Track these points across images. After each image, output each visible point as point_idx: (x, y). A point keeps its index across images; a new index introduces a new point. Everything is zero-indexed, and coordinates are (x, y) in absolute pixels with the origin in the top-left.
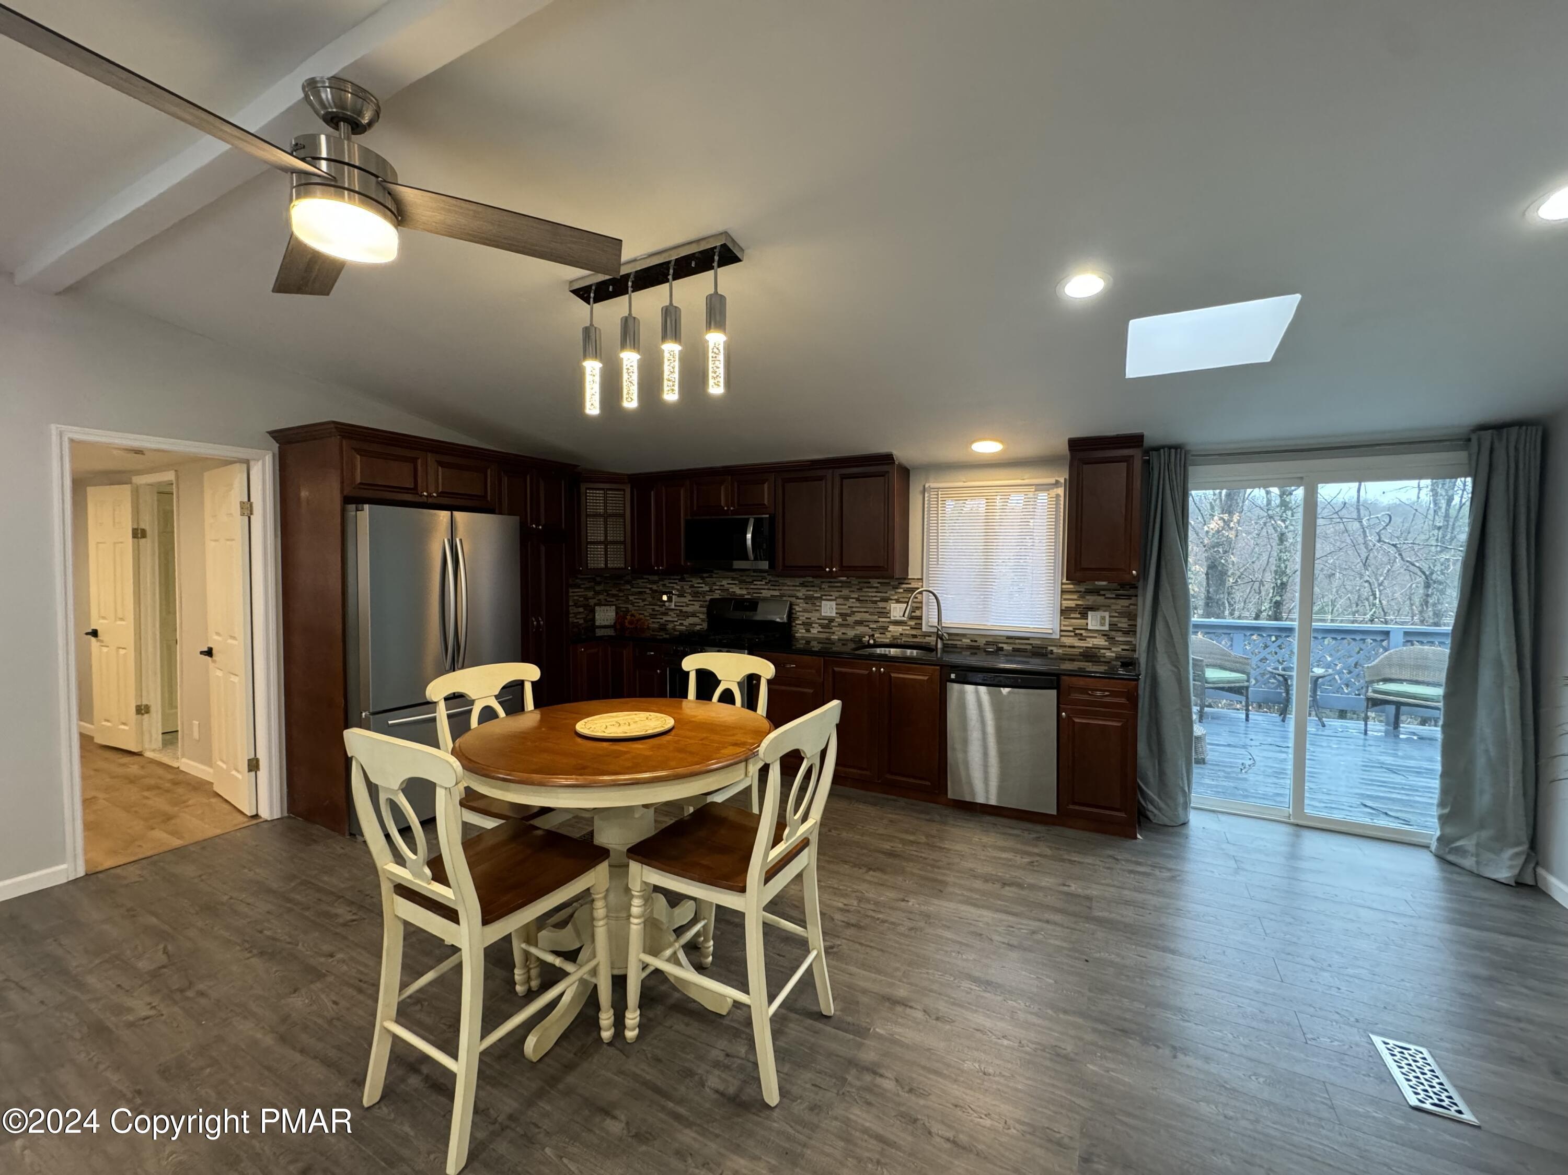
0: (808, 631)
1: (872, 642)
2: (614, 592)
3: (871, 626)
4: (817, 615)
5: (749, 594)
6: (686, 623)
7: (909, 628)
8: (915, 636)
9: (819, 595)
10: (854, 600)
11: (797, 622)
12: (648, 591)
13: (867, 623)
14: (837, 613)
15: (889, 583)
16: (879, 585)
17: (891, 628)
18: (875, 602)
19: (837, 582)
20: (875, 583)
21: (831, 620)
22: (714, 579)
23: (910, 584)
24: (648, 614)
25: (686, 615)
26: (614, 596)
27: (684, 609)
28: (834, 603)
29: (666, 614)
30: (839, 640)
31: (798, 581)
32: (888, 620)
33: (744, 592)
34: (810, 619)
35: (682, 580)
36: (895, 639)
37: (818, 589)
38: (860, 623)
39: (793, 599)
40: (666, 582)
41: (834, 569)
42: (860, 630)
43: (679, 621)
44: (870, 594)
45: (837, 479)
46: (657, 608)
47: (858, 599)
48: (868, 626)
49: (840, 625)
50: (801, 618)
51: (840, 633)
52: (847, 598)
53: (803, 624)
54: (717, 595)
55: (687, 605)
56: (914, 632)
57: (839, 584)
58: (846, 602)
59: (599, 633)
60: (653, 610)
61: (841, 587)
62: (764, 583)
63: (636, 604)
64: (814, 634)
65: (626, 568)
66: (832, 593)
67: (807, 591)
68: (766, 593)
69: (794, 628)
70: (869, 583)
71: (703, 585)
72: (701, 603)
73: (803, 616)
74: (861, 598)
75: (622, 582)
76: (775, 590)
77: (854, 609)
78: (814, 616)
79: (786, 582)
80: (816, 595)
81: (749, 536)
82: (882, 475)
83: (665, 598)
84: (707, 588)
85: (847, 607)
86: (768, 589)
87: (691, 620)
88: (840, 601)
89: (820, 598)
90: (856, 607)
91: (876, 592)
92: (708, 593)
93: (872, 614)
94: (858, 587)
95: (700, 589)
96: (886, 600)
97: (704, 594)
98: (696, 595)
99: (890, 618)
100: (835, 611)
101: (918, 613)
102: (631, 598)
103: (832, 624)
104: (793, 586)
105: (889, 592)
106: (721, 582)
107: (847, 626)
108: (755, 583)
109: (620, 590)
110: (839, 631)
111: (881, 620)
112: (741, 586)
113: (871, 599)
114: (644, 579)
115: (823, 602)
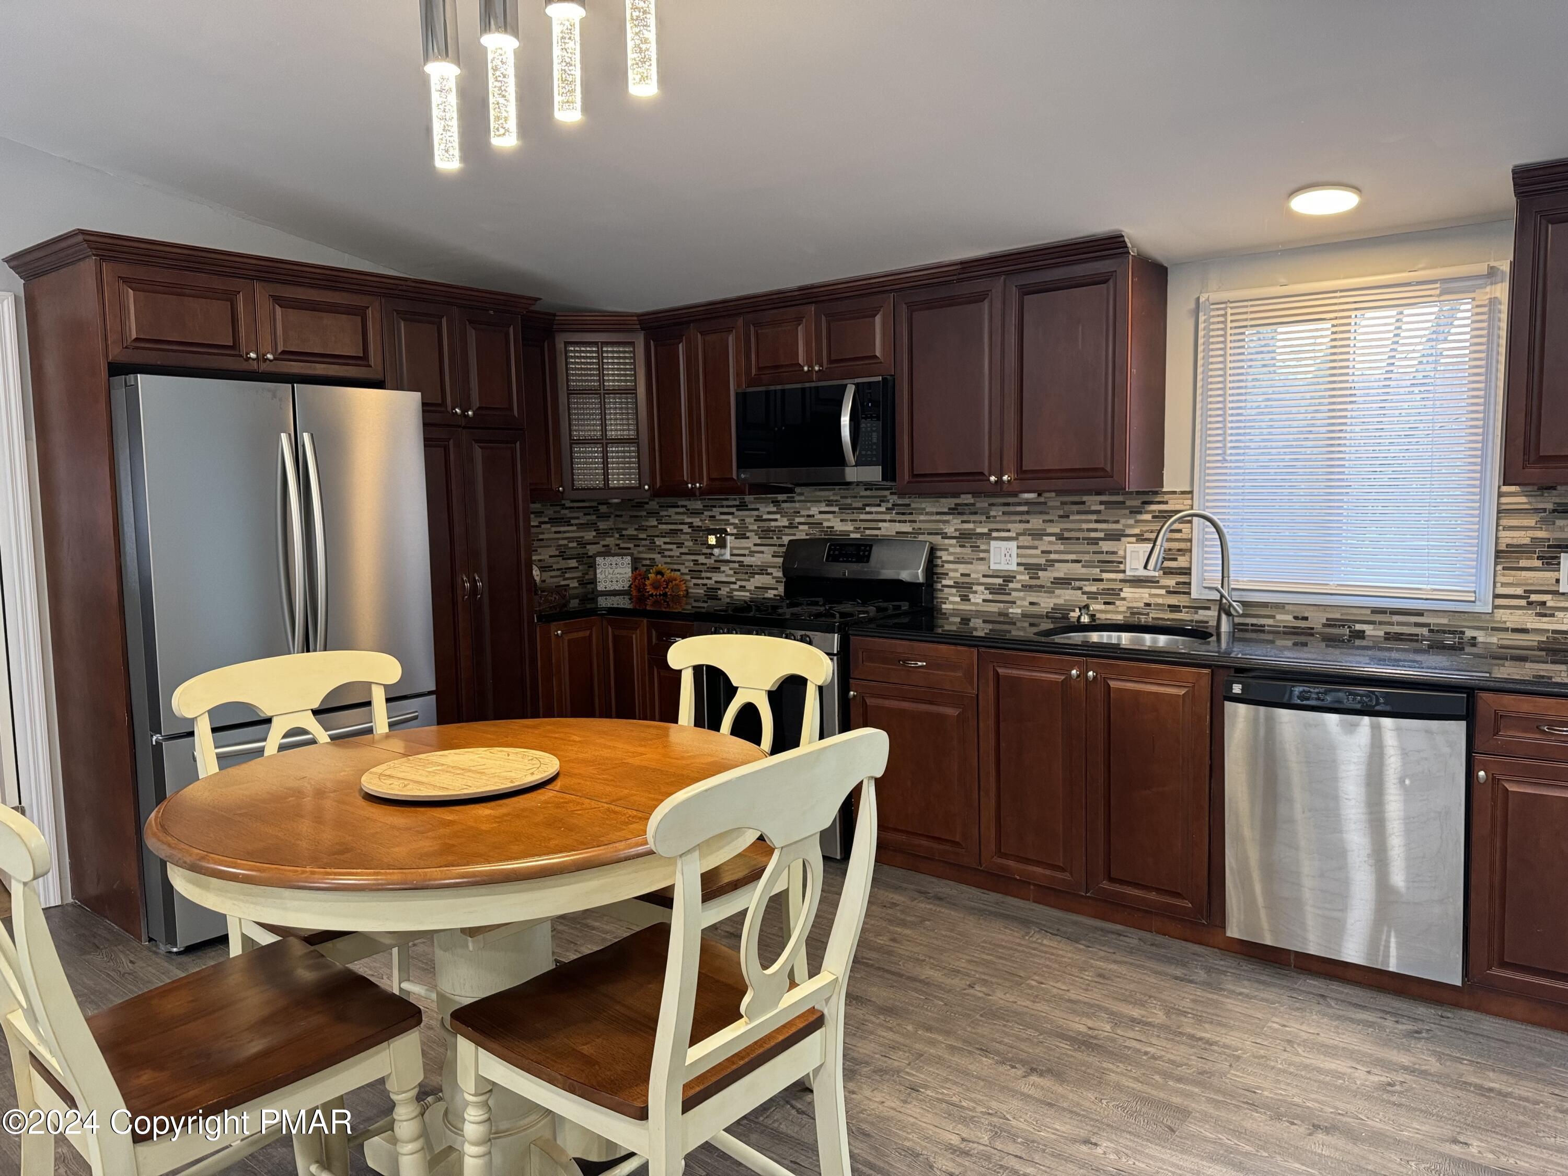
0: (965, 599)
1: (1085, 619)
2: (631, 532)
3: (1087, 589)
4: (981, 568)
5: (857, 529)
6: (750, 585)
7: (1163, 592)
8: (1174, 608)
9: (985, 530)
10: (1053, 539)
11: (945, 582)
12: (686, 529)
13: (1078, 584)
14: (1019, 564)
15: (1124, 503)
16: (1102, 507)
17: (1127, 592)
18: (1095, 542)
19: (1020, 504)
20: (1093, 502)
21: (1009, 578)
22: (797, 505)
23: (1166, 503)
24: (686, 571)
25: (750, 571)
26: (632, 538)
27: (747, 560)
28: (1014, 544)
29: (716, 569)
30: (1024, 615)
31: (946, 503)
32: (1120, 576)
33: (849, 527)
34: (969, 575)
35: (742, 506)
36: (1132, 613)
37: (984, 518)
38: (1063, 582)
39: (937, 540)
40: (716, 511)
41: (1005, 478)
42: (1065, 596)
43: (739, 583)
44: (1085, 526)
45: (1013, 297)
46: (702, 559)
47: (1060, 537)
48: (1080, 588)
49: (1026, 587)
50: (951, 574)
51: (1027, 603)
52: (1038, 535)
53: (957, 585)
54: (802, 533)
55: (752, 553)
56: (1174, 600)
57: (1025, 508)
58: (1036, 543)
59: (604, 604)
60: (696, 562)
61: (1028, 513)
62: (883, 509)
63: (667, 553)
64: (977, 604)
65: (641, 486)
66: (1010, 526)
67: (963, 522)
68: (888, 529)
69: (940, 595)
70: (1083, 503)
71: (778, 516)
72: (775, 549)
73: (956, 570)
74: (1066, 535)
75: (645, 513)
76: (905, 522)
77: (1053, 556)
78: (976, 571)
79: (923, 506)
80: (979, 530)
81: (845, 420)
82: (1104, 278)
83: (712, 540)
84: (784, 522)
85: (1038, 552)
86: (890, 521)
87: (759, 580)
88: (1026, 540)
89: (988, 536)
90: (1056, 552)
91: (1097, 521)
92: (787, 531)
93: (1088, 565)
94: (1061, 513)
95: (773, 524)
96: (1116, 536)
97: (780, 531)
98: (766, 533)
99: (1124, 572)
100: (1015, 560)
101: (1182, 562)
102: (659, 542)
103: (1011, 585)
104: (938, 513)
105: (1123, 521)
106: (809, 509)
107: (1039, 588)
108: (868, 509)
109: (641, 529)
110: (1024, 599)
111: (1105, 576)
112: (845, 516)
113: (1086, 535)
114: (678, 507)
115: (994, 544)
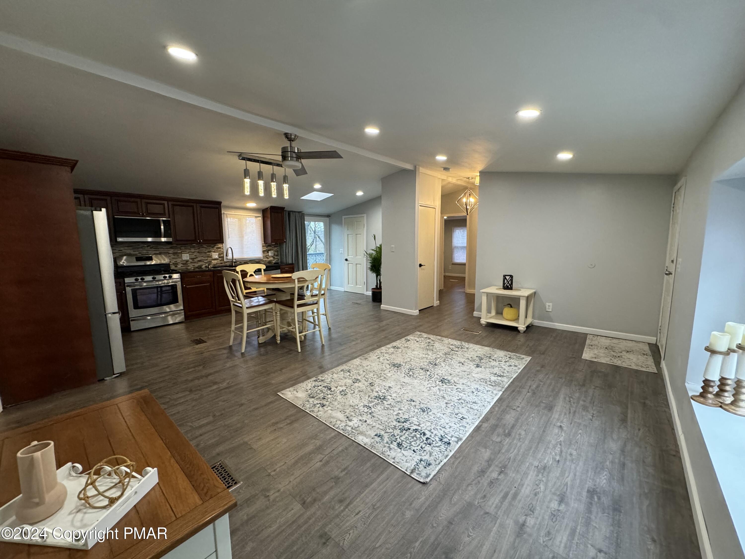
0: (176, 266)
4: (181, 260)
7: (219, 261)
8: (221, 263)
11: (171, 263)
13: (203, 261)
16: (207, 246)
17: (213, 261)
18: (206, 253)
21: (187, 261)
28: (188, 255)
30: (191, 268)
32: (211, 259)
34: (176, 262)
36: (214, 265)
37: (179, 249)
38: (200, 261)
39: (167, 254)
42: (200, 264)
44: (203, 250)
45: (200, 207)
47: (198, 252)
49: (191, 263)
52: (193, 252)
53: (174, 264)
56: (221, 262)
61: (191, 248)
62: (149, 248)
64: (179, 267)
66: (186, 251)
67: (174, 250)
68: (151, 252)
70: (202, 246)
74: (200, 252)
76: (157, 251)
78: (179, 260)
81: (162, 228)
82: (217, 208)
85: (194, 255)
88: (191, 253)
89: (181, 253)
90: (197, 255)
91: (206, 249)
93: (205, 257)
94: (198, 248)
96: (210, 252)
100: (188, 257)
101: (222, 255)
104: (167, 249)
107: (195, 262)
108: (144, 248)
110: (192, 265)
111: (208, 259)
112: (135, 250)
113: (204, 252)
115: (183, 255)
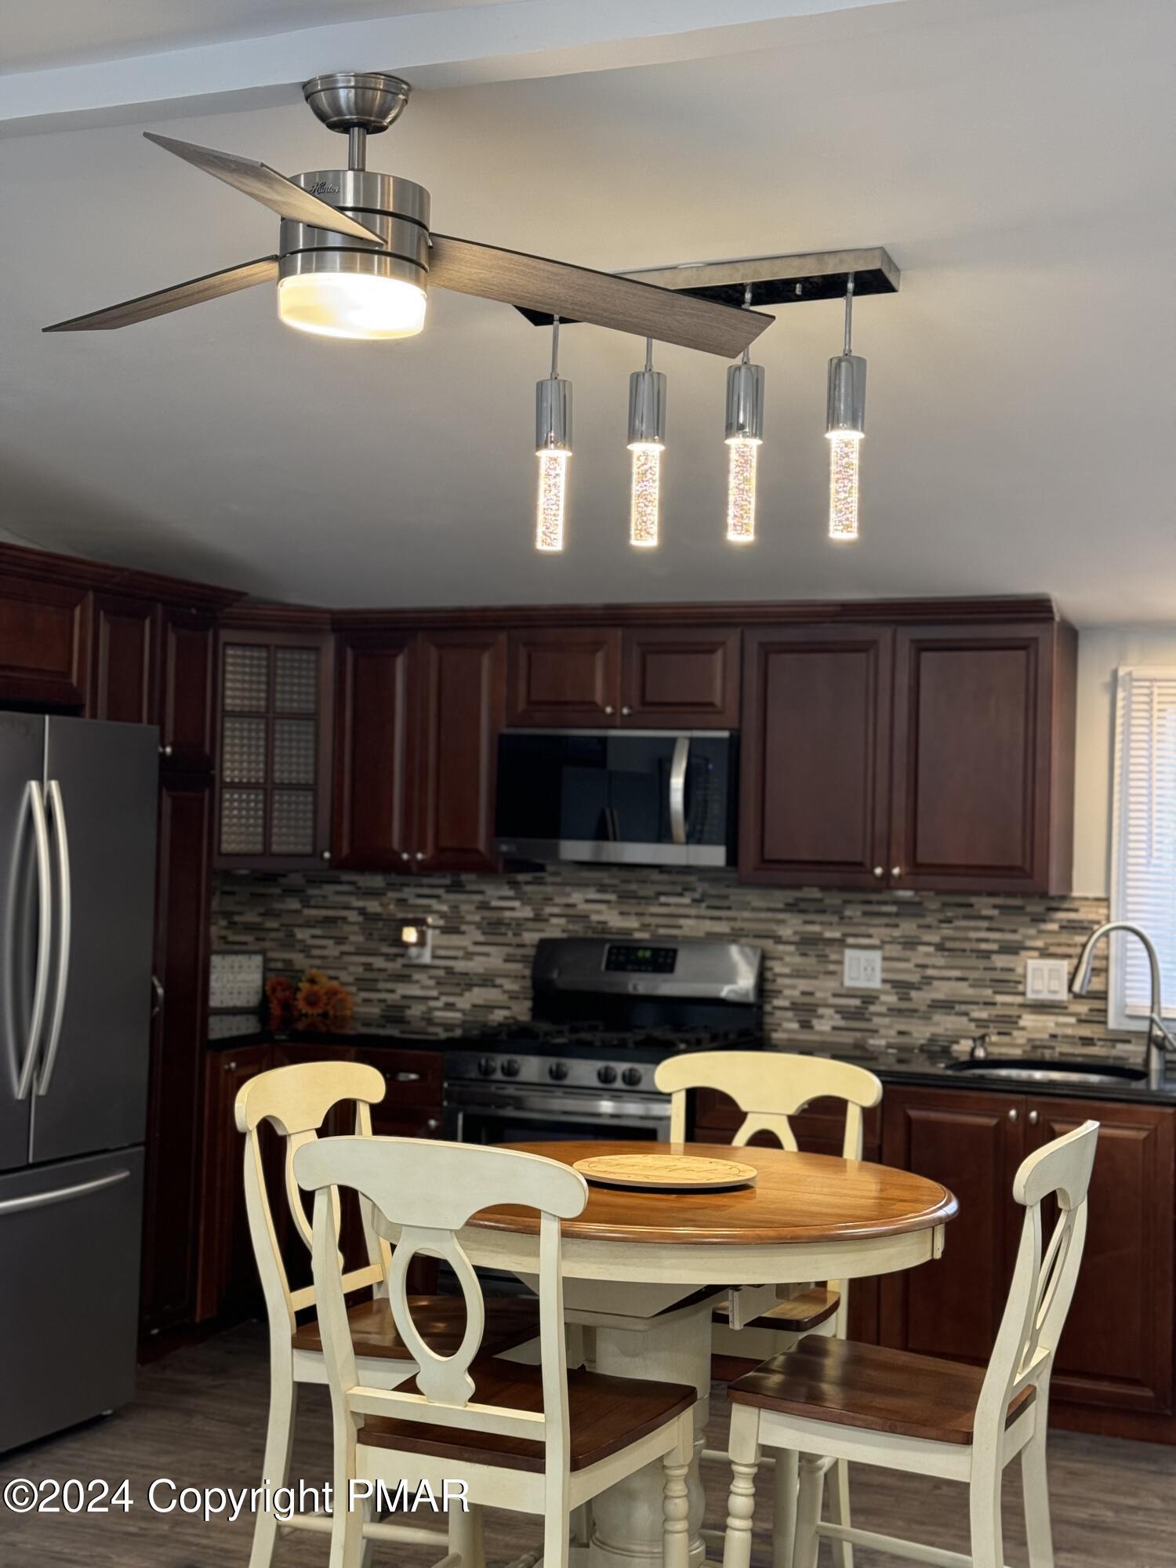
0: (806, 1025)
1: (980, 1053)
2: (251, 917)
3: (976, 1015)
4: (831, 984)
5: (644, 927)
6: (465, 1001)
7: (1072, 1020)
8: (1087, 1041)
9: (837, 935)
10: (931, 949)
11: (777, 1002)
12: (353, 916)
13: (963, 1008)
14: (884, 981)
15: (1021, 908)
16: (995, 912)
17: (1028, 1020)
18: (986, 955)
19: (885, 903)
20: (985, 905)
21: (869, 998)
22: (549, 889)
23: (1076, 910)
24: (350, 979)
25: (467, 982)
26: (249, 928)
27: (460, 966)
28: (876, 956)
29: (404, 978)
30: (889, 1046)
31: (780, 897)
32: (1019, 999)
33: (632, 923)
34: (811, 994)
35: (456, 887)
36: (1035, 1047)
37: (835, 919)
38: (946, 1006)
39: (769, 944)
40: (408, 893)
41: (896, 871)
42: (945, 1024)
43: (444, 999)
44: (973, 935)
45: (904, 651)
46: (378, 962)
47: (940, 947)
48: (966, 1014)
49: (894, 1012)
50: (787, 992)
51: (893, 1032)
52: (910, 944)
53: (795, 1007)
54: (555, 929)
55: (469, 956)
56: (1085, 1031)
57: (893, 909)
58: (908, 953)
59: (218, 1029)
60: (368, 967)
61: (897, 915)
62: (686, 900)
63: (315, 952)
64: (821, 1033)
65: (316, 854)
66: (872, 931)
67: (807, 922)
68: (691, 927)
69: (768, 1020)
70: (971, 905)
71: (516, 904)
72: (510, 950)
73: (793, 987)
74: (949, 945)
75: (278, 891)
76: (719, 919)
77: (930, 972)
78: (823, 989)
79: (749, 898)
80: (828, 934)
81: (677, 782)
82: (1025, 645)
83: (410, 935)
84: (528, 912)
85: (910, 965)
86: (698, 917)
87: (479, 995)
88: (894, 950)
89: (841, 943)
90: (934, 967)
91: (989, 929)
92: (530, 925)
93: (977, 984)
94: (941, 916)
95: (508, 914)
96: (1012, 949)
97: (519, 926)
98: (494, 928)
99: (1023, 994)
100: (878, 976)
101: (1097, 983)
102: (301, 934)
103: (873, 1008)
104: (769, 910)
105: (1022, 931)
106: (568, 895)
107: (912, 1012)
108: (663, 899)
109: (268, 914)
110: (889, 1027)
111: (1000, 998)
112: (626, 908)
113: (975, 946)
114: (340, 883)
115: (849, 954)
